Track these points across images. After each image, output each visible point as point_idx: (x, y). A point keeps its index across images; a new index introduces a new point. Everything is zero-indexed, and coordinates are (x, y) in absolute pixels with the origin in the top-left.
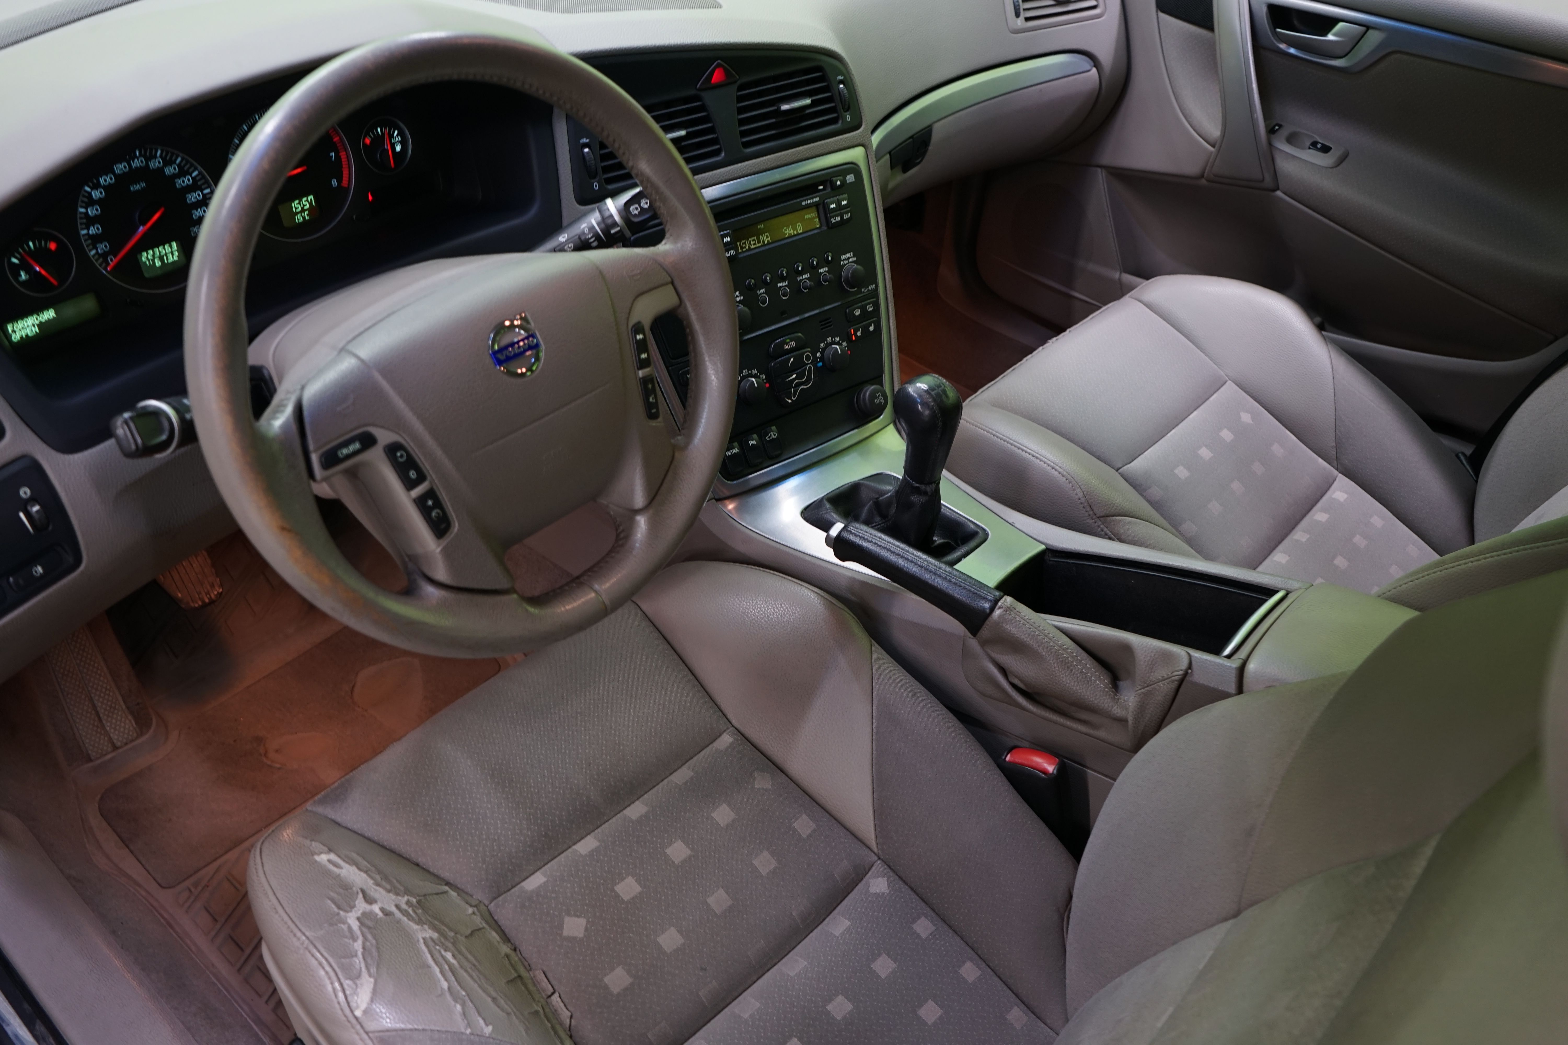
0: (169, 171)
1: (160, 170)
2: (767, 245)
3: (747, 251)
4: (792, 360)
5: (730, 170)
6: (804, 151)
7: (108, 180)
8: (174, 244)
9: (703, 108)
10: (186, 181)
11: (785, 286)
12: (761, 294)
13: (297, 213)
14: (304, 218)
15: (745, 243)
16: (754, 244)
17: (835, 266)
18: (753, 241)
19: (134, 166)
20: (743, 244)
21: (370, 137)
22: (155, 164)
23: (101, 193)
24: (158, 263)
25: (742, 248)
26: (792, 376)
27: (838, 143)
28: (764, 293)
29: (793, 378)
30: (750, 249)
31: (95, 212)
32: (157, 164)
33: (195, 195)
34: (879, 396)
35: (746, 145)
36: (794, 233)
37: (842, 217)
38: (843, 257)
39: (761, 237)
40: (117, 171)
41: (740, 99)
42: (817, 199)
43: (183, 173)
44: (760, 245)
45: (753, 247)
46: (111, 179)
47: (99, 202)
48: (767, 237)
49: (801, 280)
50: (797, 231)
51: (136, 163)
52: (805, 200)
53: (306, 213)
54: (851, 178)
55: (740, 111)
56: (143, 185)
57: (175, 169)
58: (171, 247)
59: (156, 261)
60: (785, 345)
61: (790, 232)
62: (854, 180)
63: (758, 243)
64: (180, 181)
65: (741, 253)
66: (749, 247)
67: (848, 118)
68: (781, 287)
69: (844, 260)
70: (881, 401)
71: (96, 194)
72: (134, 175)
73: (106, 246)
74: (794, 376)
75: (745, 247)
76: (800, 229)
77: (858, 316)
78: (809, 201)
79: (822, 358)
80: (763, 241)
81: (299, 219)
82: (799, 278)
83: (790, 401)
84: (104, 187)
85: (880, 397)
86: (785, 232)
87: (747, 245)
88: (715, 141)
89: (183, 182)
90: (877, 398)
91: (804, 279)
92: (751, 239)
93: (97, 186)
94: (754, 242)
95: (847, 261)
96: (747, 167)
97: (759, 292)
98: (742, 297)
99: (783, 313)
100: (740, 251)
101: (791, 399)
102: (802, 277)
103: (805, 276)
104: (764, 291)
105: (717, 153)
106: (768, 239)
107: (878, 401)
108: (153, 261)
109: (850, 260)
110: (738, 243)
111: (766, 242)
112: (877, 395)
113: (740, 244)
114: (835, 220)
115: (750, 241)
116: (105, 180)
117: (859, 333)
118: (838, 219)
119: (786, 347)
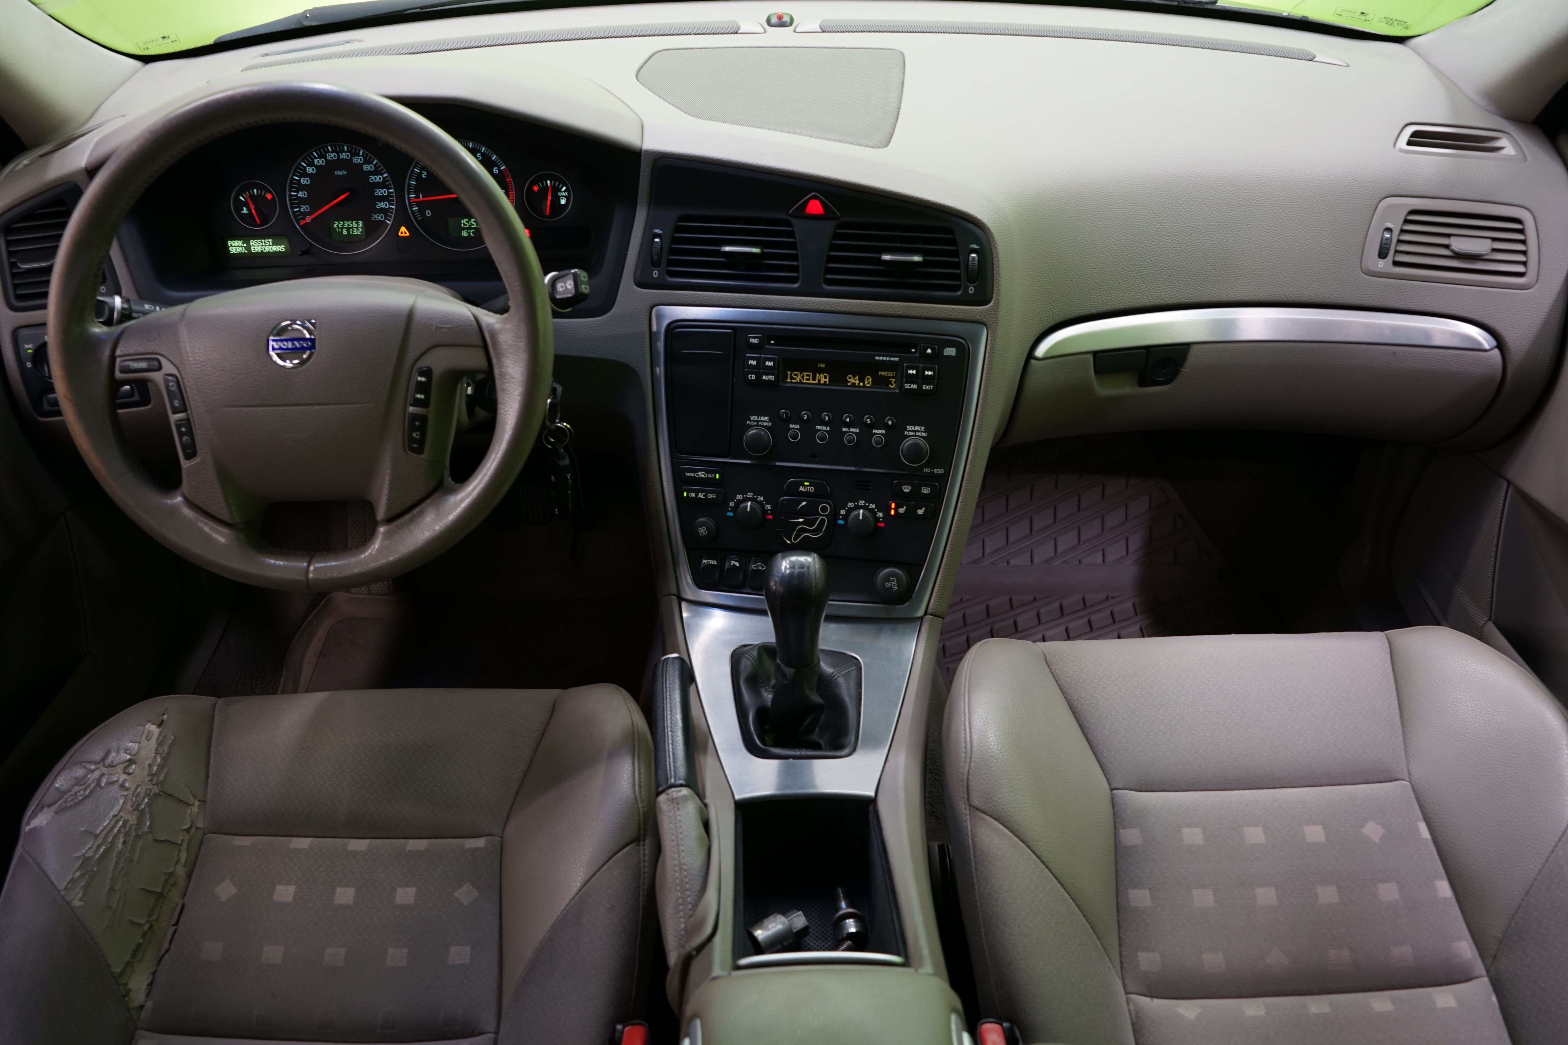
0: (367, 168)
1: (361, 165)
2: (822, 384)
3: (797, 383)
4: (804, 503)
5: (801, 301)
6: (898, 308)
7: (321, 162)
8: (361, 223)
9: (791, 234)
10: (378, 179)
11: (825, 431)
12: (793, 428)
13: (464, 229)
14: (469, 234)
15: (797, 375)
16: (807, 380)
17: (896, 434)
18: (807, 375)
19: (341, 157)
20: (795, 375)
21: (539, 186)
22: (357, 160)
23: (313, 170)
24: (345, 232)
25: (792, 378)
26: (798, 519)
27: (948, 311)
28: (797, 429)
29: (799, 522)
30: (801, 382)
31: (305, 182)
32: (359, 161)
33: (382, 191)
34: (893, 580)
35: (829, 282)
36: (859, 384)
37: (920, 387)
38: (909, 428)
39: (818, 375)
40: (329, 158)
41: (836, 236)
42: (897, 359)
43: (376, 172)
44: (814, 382)
45: (805, 381)
46: (323, 162)
47: (310, 176)
48: (825, 377)
49: (846, 432)
50: (864, 384)
51: (344, 156)
52: (879, 356)
53: (472, 231)
54: (950, 351)
55: (833, 247)
56: (345, 173)
57: (371, 168)
58: (357, 223)
59: (344, 230)
60: (801, 487)
61: (854, 382)
62: (954, 354)
63: (812, 380)
64: (373, 178)
65: (788, 382)
66: (800, 380)
67: (971, 290)
68: (820, 430)
69: (910, 431)
70: (893, 587)
71: (309, 170)
72: (339, 164)
73: (307, 208)
74: (801, 520)
75: (795, 379)
76: (869, 383)
77: (906, 493)
78: (885, 358)
79: (845, 518)
80: (819, 380)
81: (464, 234)
82: (844, 429)
83: (788, 542)
84: (316, 166)
85: (894, 583)
86: (849, 380)
87: (799, 377)
88: (795, 269)
89: (376, 179)
90: (889, 581)
91: (851, 432)
92: (806, 373)
93: (311, 164)
94: (808, 378)
95: (914, 434)
96: (822, 303)
97: (791, 426)
98: (770, 424)
99: (814, 456)
100: (789, 380)
101: (791, 541)
102: (849, 430)
103: (853, 430)
104: (798, 426)
105: (794, 280)
106: (825, 380)
107: (889, 585)
108: (342, 229)
109: (919, 434)
110: (789, 373)
111: (822, 382)
112: (891, 579)
113: (791, 374)
114: (910, 386)
115: (804, 375)
116: (318, 162)
117: (901, 511)
118: (914, 386)
119: (801, 489)
